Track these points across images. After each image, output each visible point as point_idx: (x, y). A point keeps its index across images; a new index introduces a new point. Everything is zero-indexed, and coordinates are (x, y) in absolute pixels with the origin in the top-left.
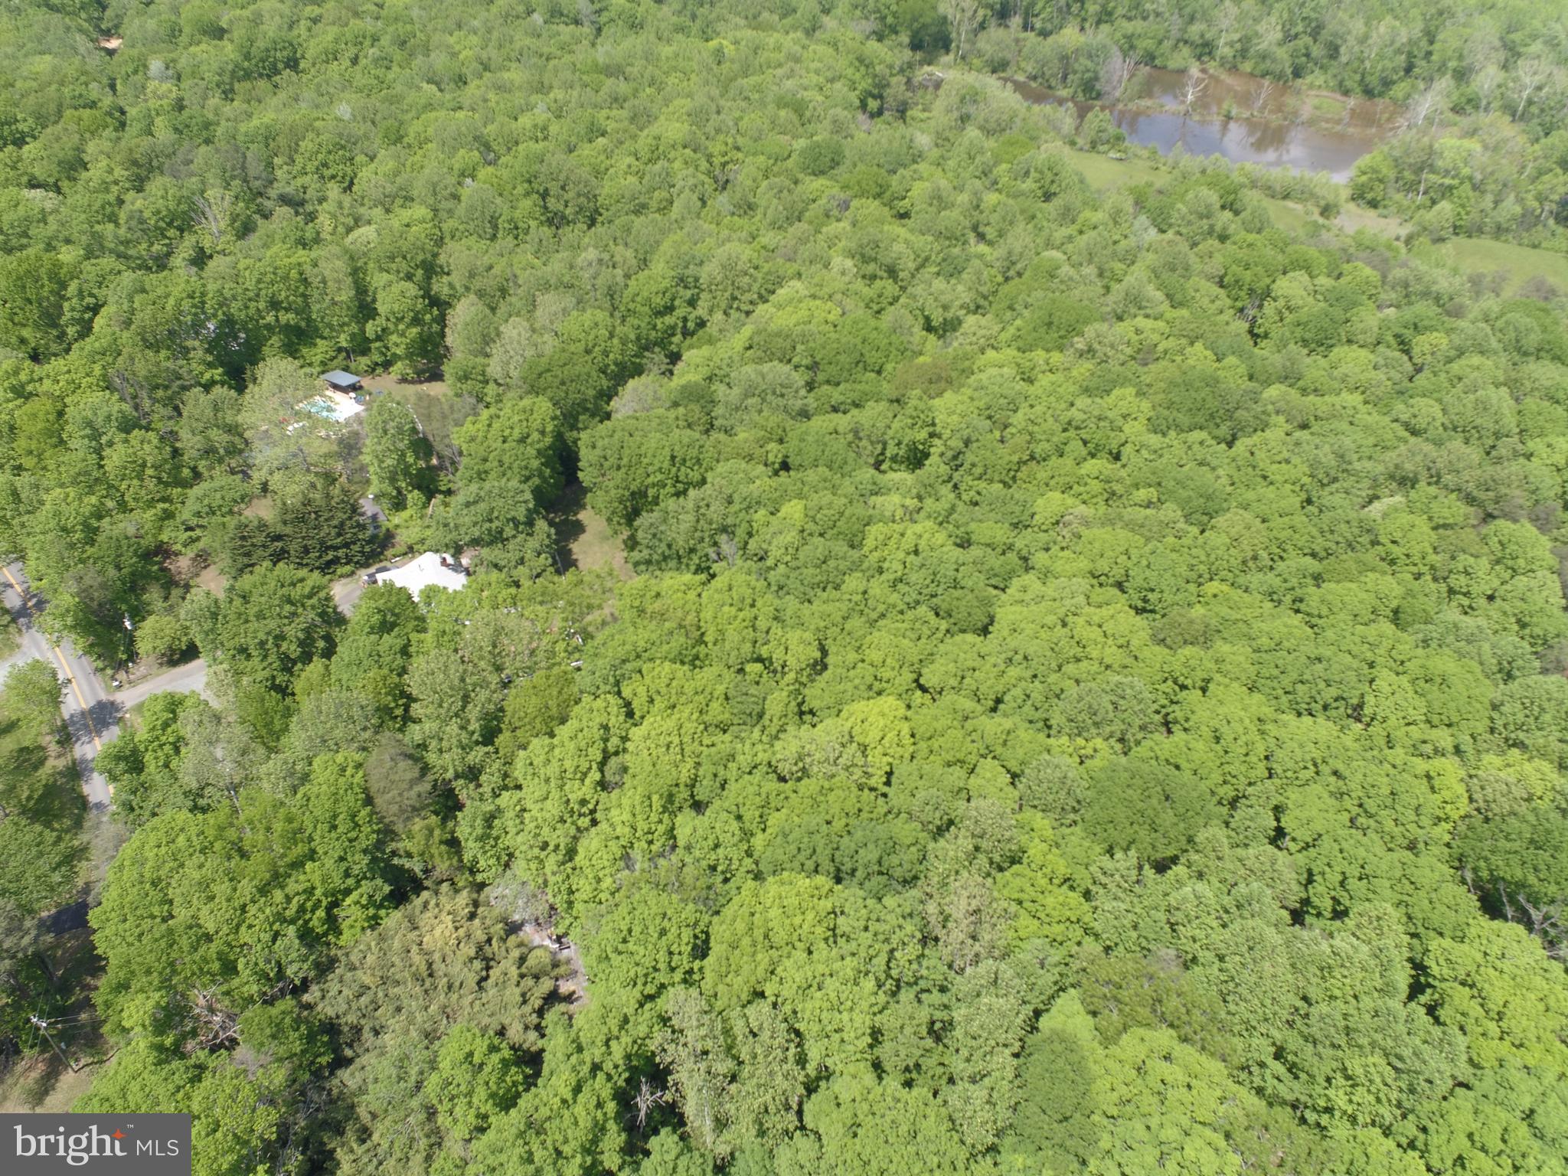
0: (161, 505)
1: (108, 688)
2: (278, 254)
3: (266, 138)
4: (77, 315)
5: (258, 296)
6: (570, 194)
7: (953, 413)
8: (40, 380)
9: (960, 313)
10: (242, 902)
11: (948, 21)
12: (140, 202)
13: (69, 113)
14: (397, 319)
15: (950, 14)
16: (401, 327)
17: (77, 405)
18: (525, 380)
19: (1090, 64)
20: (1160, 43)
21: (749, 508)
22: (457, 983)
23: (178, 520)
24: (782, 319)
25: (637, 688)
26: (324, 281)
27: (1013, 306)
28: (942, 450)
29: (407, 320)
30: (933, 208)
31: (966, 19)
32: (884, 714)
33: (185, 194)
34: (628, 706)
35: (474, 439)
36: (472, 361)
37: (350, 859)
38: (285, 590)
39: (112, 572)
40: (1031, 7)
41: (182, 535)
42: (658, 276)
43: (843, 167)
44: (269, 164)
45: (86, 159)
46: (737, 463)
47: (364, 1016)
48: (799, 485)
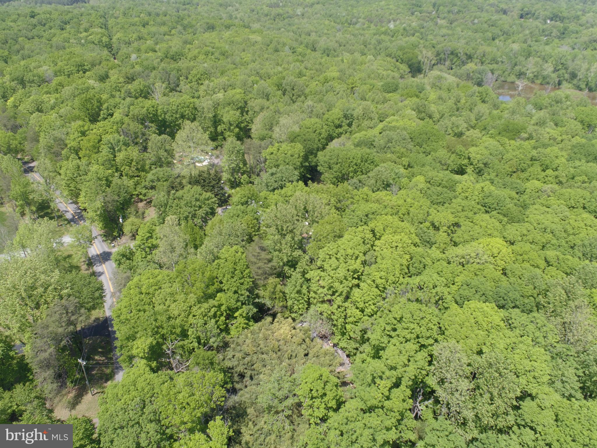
0: (136, 178)
1: (108, 247)
2: (186, 98)
3: (178, 70)
4: (106, 116)
5: (177, 112)
6: (295, 91)
7: (478, 154)
8: (92, 130)
9: (463, 130)
10: (190, 304)
11: (422, 63)
12: (130, 86)
13: (104, 63)
14: (231, 125)
15: (422, 60)
16: (232, 128)
17: (107, 138)
18: (289, 138)
19: (479, 76)
20: (504, 72)
21: (399, 178)
22: (294, 355)
23: (143, 185)
24: (394, 124)
25: (377, 224)
26: (203, 108)
27: (485, 128)
28: (473, 169)
29: (235, 125)
30: (441, 102)
31: (429, 62)
32: (497, 243)
33: (147, 84)
34: (373, 231)
35: (272, 153)
36: (266, 132)
37: (239, 292)
38: (197, 196)
39: (116, 198)
40: (451, 60)
41: (144, 191)
42: (336, 113)
43: (399, 91)
44: (178, 79)
45: (110, 75)
46: (390, 163)
47: (246, 369)
48: (420, 171)
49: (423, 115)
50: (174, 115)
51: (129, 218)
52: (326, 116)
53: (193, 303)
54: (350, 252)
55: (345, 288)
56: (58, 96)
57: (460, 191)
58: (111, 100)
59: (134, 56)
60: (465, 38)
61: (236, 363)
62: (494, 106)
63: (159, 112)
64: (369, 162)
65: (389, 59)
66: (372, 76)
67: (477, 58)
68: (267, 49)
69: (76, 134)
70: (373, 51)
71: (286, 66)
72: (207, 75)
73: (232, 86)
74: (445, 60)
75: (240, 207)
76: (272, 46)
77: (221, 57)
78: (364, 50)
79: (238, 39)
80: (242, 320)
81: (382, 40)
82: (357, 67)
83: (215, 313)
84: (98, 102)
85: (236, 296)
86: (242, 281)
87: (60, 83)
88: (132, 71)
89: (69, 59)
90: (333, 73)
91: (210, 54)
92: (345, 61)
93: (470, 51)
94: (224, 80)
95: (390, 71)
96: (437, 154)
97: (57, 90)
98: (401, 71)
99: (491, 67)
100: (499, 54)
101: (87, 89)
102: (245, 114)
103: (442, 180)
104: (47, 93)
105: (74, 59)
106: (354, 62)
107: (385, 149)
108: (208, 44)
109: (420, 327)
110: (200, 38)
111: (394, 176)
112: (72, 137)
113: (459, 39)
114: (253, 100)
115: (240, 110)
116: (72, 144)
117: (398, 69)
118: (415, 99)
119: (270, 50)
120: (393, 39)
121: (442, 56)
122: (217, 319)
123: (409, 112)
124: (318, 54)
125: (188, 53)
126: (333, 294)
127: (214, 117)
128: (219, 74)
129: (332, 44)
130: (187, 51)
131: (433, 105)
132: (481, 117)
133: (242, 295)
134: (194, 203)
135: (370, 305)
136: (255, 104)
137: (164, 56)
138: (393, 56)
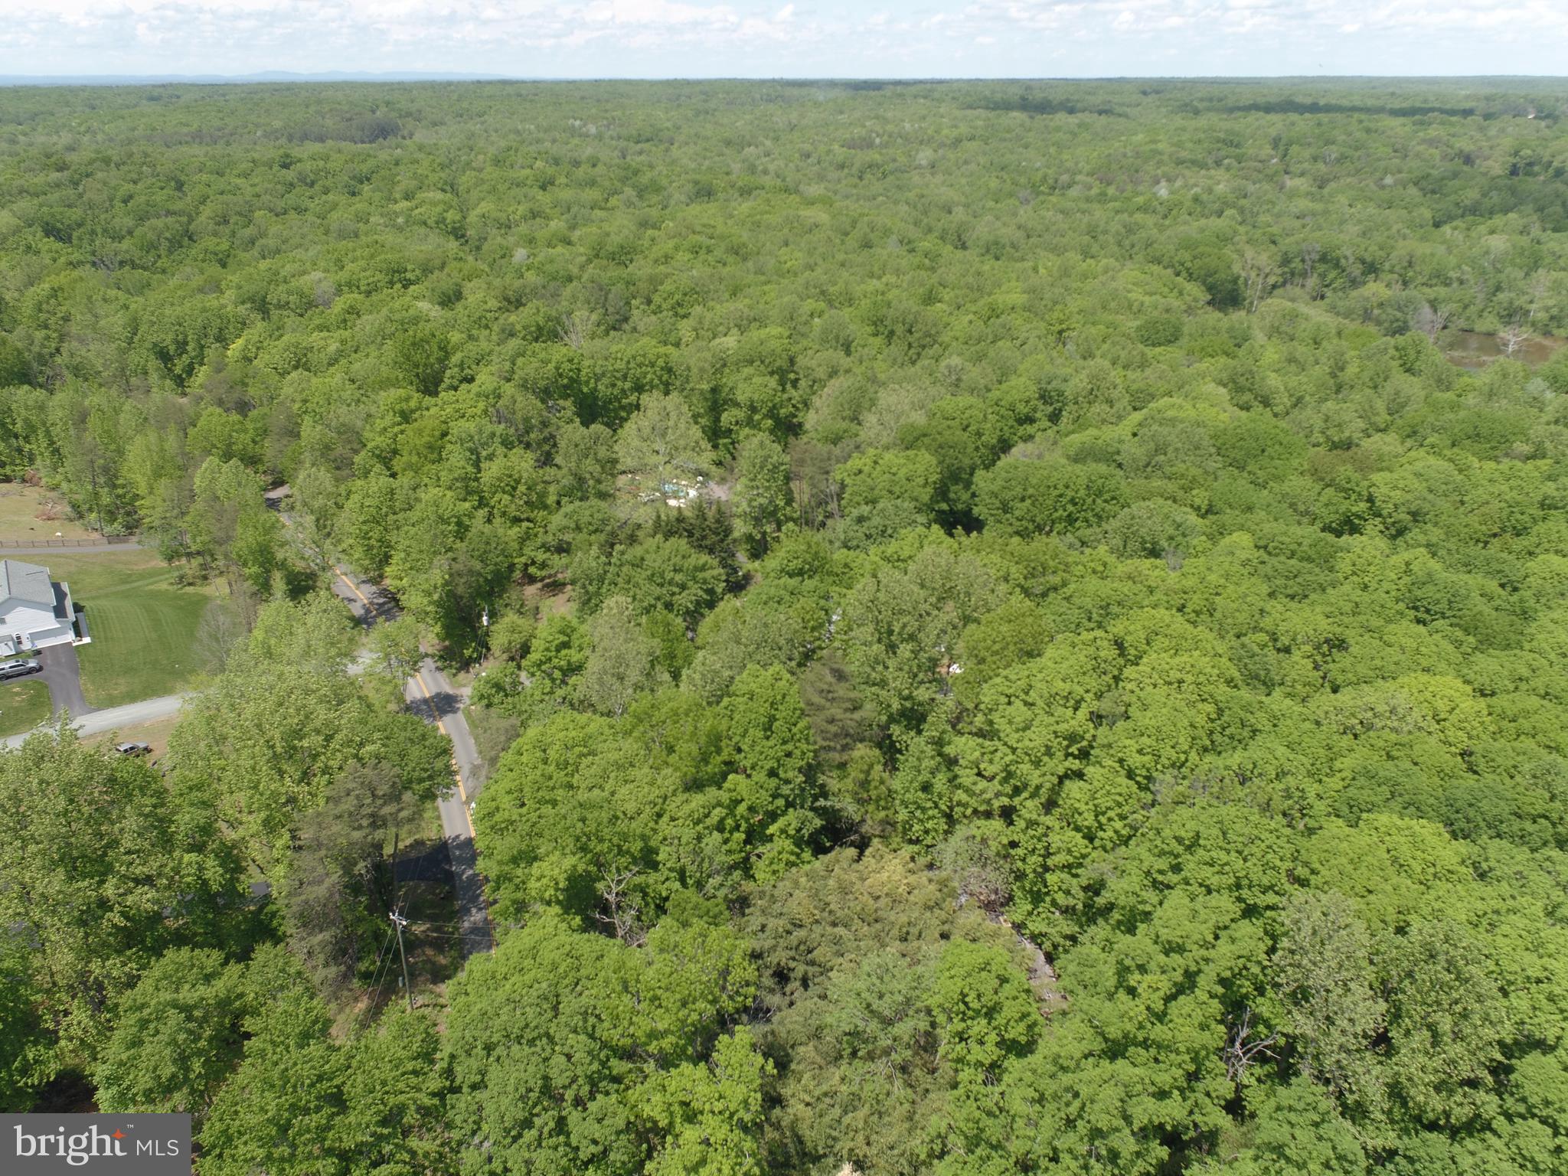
0: (525, 524)
1: (451, 684)
2: (648, 345)
3: (628, 283)
4: (456, 383)
5: (625, 377)
6: (917, 335)
7: (1395, 488)
8: (428, 409)
9: (1356, 435)
10: (663, 790)
11: (1241, 281)
12: (513, 318)
13: (453, 265)
14: (753, 409)
15: (1243, 274)
16: (757, 417)
17: (459, 428)
18: (903, 440)
19: (1399, 315)
20: (1466, 307)
21: (1184, 535)
22: (914, 931)
23: (539, 541)
24: (1170, 413)
25: (1131, 627)
26: (689, 369)
27: (1415, 433)
28: (1381, 527)
29: (764, 411)
30: (1293, 368)
31: (1260, 280)
32: (1448, 687)
33: (554, 314)
34: (1119, 645)
35: (860, 472)
36: (844, 425)
37: (782, 775)
38: (678, 560)
39: (478, 566)
40: (1323, 276)
41: (541, 556)
42: (1020, 388)
43: (1184, 341)
44: (628, 303)
45: (465, 292)
46: (1161, 501)
47: (794, 959)
48: (1239, 520)
49: (1247, 397)
50: (619, 383)
51: (502, 616)
52: (995, 394)
53: (671, 788)
54: (1060, 686)
55: (1048, 777)
56: (347, 334)
57: (1348, 570)
58: (470, 346)
59: (520, 254)
60: (1360, 222)
61: (770, 942)
62: (1439, 381)
63: (583, 373)
64: (1106, 496)
65: (1156, 268)
66: (1113, 305)
67: (1391, 272)
68: (843, 242)
69: (389, 419)
70: (1116, 249)
71: (893, 279)
72: (697, 293)
73: (760, 321)
74: (1304, 275)
75: (785, 579)
76: (857, 234)
77: (731, 259)
78: (1089, 246)
79: (774, 219)
80: (788, 844)
81: (1136, 223)
82: (1074, 285)
83: (722, 820)
84: (441, 349)
85: (773, 782)
86: (789, 747)
87: (351, 307)
88: (518, 283)
89: (372, 256)
90: (1012, 295)
91: (703, 251)
92: (1042, 271)
93: (1372, 252)
94: (740, 305)
95: (1158, 297)
96: (1286, 487)
97: (345, 321)
98: (1188, 298)
99: (1431, 293)
100: (1453, 260)
101: (416, 320)
102: (788, 386)
103: (1300, 544)
104: (321, 328)
105: (383, 257)
106: (1065, 272)
107: (1148, 468)
108: (698, 228)
109: (1245, 860)
110: (679, 215)
111: (1171, 531)
112: (379, 424)
113: (1342, 222)
114: (810, 352)
115: (777, 377)
116: (377, 441)
117: (1181, 293)
118: (1223, 360)
119: (851, 242)
120: (1167, 222)
121: (1296, 264)
122: (727, 835)
123: (1211, 387)
124: (971, 255)
125: (649, 248)
126: (1017, 791)
127: (714, 390)
128: (727, 295)
129: (1008, 232)
130: (646, 243)
131: (1273, 375)
132: (1406, 404)
133: (787, 782)
134: (669, 576)
135: (1110, 819)
136: (813, 360)
137: (592, 253)
138: (1166, 260)
